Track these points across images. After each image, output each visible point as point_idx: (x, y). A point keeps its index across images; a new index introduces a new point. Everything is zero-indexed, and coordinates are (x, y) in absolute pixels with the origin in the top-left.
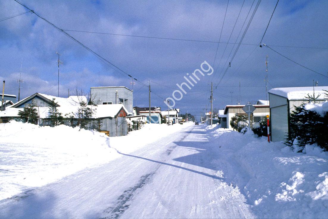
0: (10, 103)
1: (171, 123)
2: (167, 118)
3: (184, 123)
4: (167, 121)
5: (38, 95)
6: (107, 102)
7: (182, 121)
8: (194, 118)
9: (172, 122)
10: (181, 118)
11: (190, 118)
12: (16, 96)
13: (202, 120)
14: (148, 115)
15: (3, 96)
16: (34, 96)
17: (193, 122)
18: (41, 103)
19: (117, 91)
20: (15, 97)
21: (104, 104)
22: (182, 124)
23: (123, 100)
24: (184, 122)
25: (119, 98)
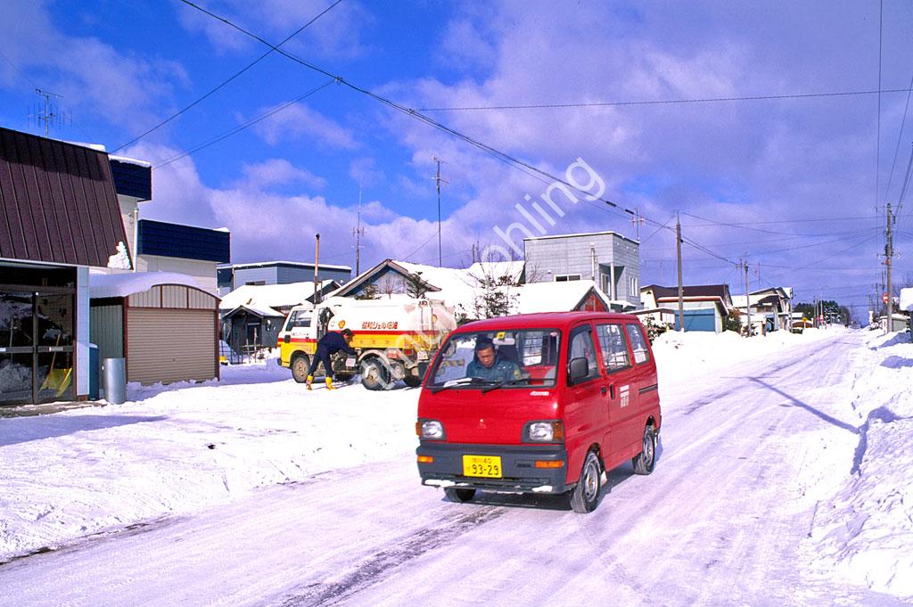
0: (333, 287)
1: (759, 329)
2: (743, 314)
3: (806, 330)
4: (744, 325)
5: (390, 264)
6: (568, 275)
7: (801, 325)
8: (848, 314)
9: (764, 326)
10: (800, 315)
11: (835, 316)
12: (350, 268)
13: (871, 321)
14: (675, 307)
15: (316, 269)
16: (382, 266)
17: (843, 326)
18: (399, 283)
19: (592, 244)
20: (350, 271)
21: (559, 279)
22: (801, 332)
23: (609, 268)
24: (809, 326)
25: (600, 264)
